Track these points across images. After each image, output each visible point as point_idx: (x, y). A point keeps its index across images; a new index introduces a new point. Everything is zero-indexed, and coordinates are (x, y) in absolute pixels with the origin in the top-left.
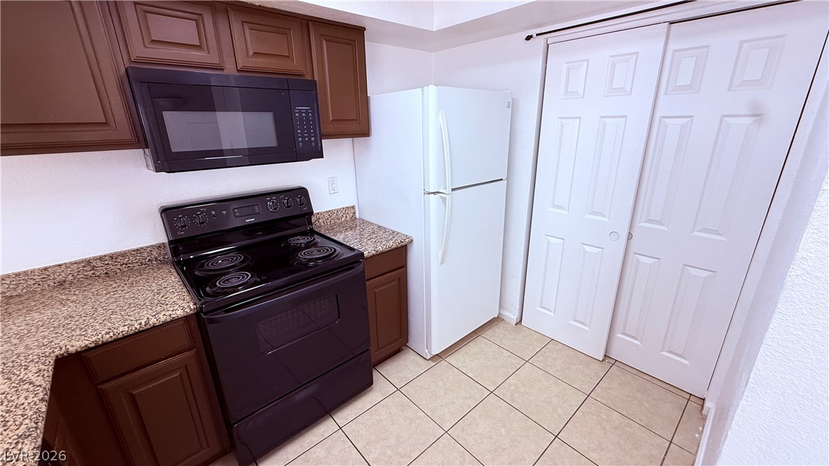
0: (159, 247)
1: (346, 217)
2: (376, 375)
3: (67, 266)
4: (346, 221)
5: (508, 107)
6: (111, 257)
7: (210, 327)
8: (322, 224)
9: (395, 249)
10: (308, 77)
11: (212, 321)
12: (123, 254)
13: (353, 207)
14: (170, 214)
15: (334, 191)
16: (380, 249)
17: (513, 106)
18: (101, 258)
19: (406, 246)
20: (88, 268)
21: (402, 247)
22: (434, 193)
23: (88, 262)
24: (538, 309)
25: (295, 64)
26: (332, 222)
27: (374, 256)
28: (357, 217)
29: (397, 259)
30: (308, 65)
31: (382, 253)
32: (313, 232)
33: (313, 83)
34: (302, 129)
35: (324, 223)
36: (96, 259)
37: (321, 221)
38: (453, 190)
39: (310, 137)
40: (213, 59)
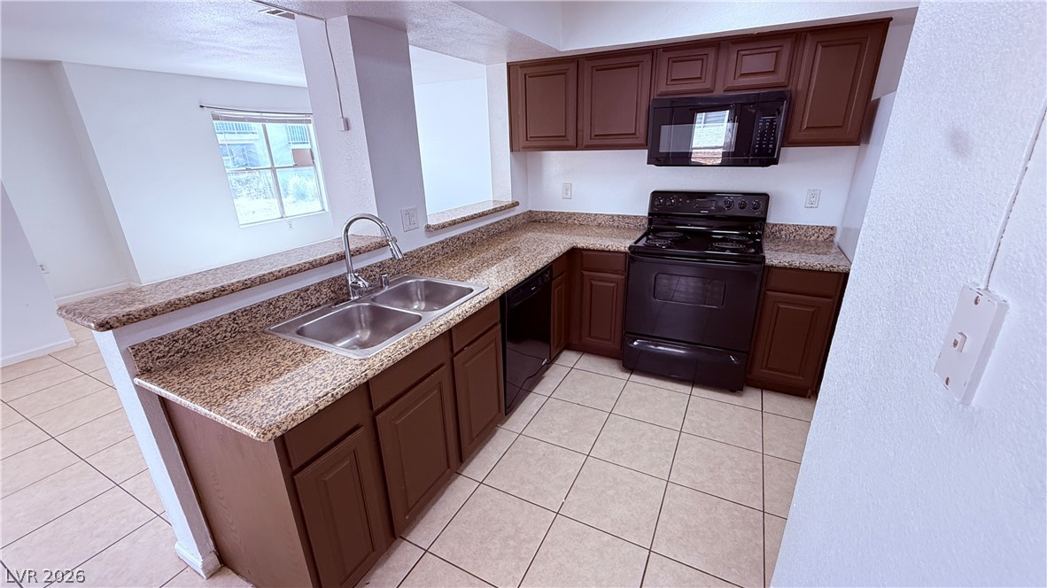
1: (818, 237)
4: (815, 241)
6: (623, 217)
8: (784, 236)
9: (822, 272)
10: (790, 88)
11: (633, 259)
12: (629, 217)
13: (833, 229)
14: (657, 196)
15: (812, 205)
16: (796, 263)
18: (618, 216)
19: (839, 274)
23: (613, 216)
25: (780, 77)
26: (797, 237)
27: (785, 267)
28: (835, 240)
31: (798, 269)
34: (761, 137)
35: (786, 236)
37: (782, 233)
39: (768, 145)
40: (708, 85)
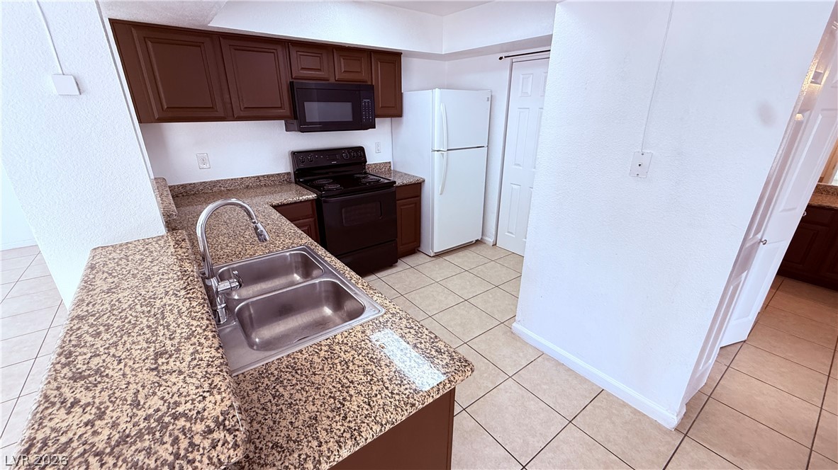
0: (288, 174)
1: (386, 168)
2: (399, 261)
3: (250, 178)
4: (385, 171)
5: (488, 100)
6: (268, 176)
7: (324, 205)
9: (415, 184)
10: (370, 83)
11: (325, 202)
12: (272, 176)
13: (390, 163)
14: (297, 156)
15: (378, 151)
16: (405, 182)
17: (491, 100)
19: (420, 183)
20: (258, 181)
21: (418, 183)
22: (438, 151)
23: (258, 177)
24: (507, 233)
25: (363, 76)
27: (401, 186)
28: (392, 169)
29: (415, 190)
30: (370, 76)
31: (406, 185)
32: (366, 173)
33: (372, 87)
34: (365, 112)
35: (372, 168)
36: (261, 176)
38: (448, 150)
39: (369, 117)
40: (325, 75)
